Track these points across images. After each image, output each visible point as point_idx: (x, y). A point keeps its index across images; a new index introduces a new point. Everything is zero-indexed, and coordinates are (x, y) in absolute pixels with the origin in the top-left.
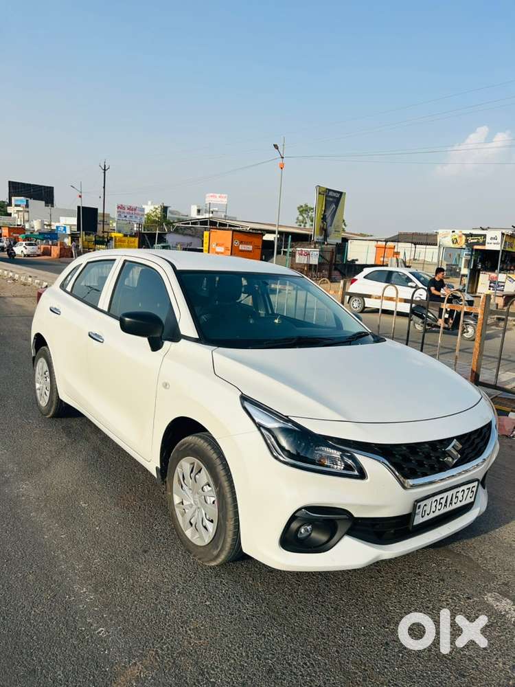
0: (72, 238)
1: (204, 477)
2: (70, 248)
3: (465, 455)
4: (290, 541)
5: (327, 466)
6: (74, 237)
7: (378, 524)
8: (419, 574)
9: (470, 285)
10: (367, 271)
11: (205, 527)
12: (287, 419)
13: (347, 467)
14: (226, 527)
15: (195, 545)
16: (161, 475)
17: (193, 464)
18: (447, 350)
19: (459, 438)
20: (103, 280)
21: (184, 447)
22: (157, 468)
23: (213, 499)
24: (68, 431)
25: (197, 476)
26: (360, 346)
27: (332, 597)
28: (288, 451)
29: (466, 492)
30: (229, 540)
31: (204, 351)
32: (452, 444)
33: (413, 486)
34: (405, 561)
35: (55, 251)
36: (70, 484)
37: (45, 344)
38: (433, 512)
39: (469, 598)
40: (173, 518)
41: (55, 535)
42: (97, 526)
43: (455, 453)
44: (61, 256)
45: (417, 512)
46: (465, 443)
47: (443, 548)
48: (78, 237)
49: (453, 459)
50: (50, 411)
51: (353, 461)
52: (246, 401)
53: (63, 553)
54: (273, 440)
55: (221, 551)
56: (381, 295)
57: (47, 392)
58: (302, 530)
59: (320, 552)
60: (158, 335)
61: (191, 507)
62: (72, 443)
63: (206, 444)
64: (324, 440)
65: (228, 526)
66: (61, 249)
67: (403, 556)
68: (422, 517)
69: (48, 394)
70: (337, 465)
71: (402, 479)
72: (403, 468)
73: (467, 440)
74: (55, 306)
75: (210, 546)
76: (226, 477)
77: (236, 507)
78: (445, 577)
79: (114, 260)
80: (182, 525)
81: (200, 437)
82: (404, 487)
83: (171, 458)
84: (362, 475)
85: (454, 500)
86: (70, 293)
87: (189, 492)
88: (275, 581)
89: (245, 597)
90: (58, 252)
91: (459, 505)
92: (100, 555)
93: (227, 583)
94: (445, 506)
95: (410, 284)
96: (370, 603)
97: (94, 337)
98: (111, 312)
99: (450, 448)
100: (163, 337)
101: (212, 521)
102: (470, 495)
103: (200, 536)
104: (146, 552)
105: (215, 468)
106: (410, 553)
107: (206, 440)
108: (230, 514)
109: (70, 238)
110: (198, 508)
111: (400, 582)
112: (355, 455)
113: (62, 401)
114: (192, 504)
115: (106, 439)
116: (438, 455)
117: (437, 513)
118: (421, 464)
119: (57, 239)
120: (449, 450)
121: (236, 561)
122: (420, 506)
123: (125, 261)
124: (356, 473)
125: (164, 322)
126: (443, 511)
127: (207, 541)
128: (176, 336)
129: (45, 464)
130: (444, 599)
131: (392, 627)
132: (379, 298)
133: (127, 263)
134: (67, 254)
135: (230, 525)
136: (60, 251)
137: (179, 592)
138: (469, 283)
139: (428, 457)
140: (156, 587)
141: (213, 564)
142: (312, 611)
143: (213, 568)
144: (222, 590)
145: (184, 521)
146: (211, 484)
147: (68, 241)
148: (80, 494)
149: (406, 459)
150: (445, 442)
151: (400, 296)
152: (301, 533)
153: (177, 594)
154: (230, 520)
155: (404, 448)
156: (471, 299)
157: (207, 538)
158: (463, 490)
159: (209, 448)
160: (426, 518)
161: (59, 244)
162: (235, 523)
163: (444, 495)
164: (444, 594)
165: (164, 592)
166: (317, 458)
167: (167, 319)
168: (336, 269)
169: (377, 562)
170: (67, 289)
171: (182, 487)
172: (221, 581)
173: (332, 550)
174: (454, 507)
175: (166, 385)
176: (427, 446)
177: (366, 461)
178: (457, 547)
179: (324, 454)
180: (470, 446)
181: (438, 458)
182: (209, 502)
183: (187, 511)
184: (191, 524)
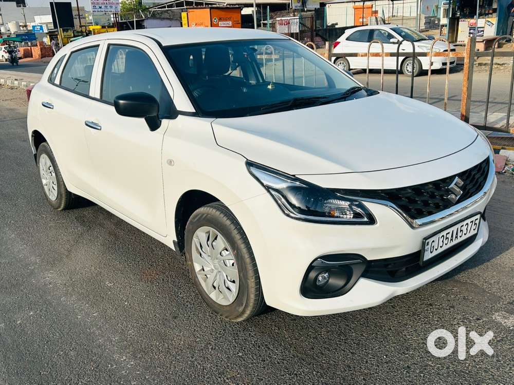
0: (50, 36)
1: (221, 242)
2: (50, 48)
3: (467, 191)
4: (310, 289)
5: (337, 217)
6: (52, 35)
7: (390, 264)
8: (431, 305)
9: (450, 34)
10: (348, 33)
11: (228, 288)
12: (294, 178)
13: (357, 215)
14: (248, 285)
15: (220, 305)
16: (179, 247)
17: (208, 232)
18: (434, 101)
19: (461, 175)
20: (90, 69)
21: (197, 218)
22: (174, 241)
23: (232, 262)
24: (82, 221)
25: (214, 243)
26: (355, 100)
27: (354, 334)
28: (299, 208)
29: (470, 225)
30: (252, 296)
31: (203, 124)
32: (454, 182)
33: (421, 226)
34: (417, 296)
35: (36, 52)
36: (93, 268)
37: (43, 140)
38: (441, 247)
39: (478, 319)
40: (196, 284)
41: (88, 315)
42: (126, 302)
43: (458, 190)
44: (43, 56)
45: (426, 248)
46: (466, 179)
47: (450, 279)
48: (57, 35)
49: (456, 196)
50: (60, 204)
51: (361, 209)
52: (252, 166)
53: (98, 329)
54: (283, 200)
55: (246, 306)
56: (367, 52)
57: (54, 186)
58: (320, 278)
59: (339, 296)
60: (155, 114)
61: (212, 272)
62: (88, 231)
63: (218, 213)
64: (332, 193)
65: (249, 284)
66: (41, 49)
67: (414, 291)
68: (431, 252)
69: (56, 188)
70: (346, 214)
71: (409, 219)
72: (410, 210)
73: (468, 177)
74: (46, 101)
75: (235, 304)
76: (241, 240)
77: (255, 265)
78: (455, 304)
79: (98, 46)
80: (205, 290)
81: (212, 207)
82: (412, 227)
83: (186, 230)
84: (372, 221)
85: (460, 234)
86: (60, 86)
87: (209, 259)
88: (299, 328)
89: (273, 344)
90: (39, 52)
91: (464, 238)
92: (133, 326)
93: (255, 335)
94: (452, 240)
95: (392, 40)
96: (389, 335)
97: (91, 125)
98: (103, 99)
99: (452, 185)
100: (160, 116)
101: (234, 282)
102: (474, 227)
103: (224, 297)
104: (175, 318)
105: (231, 233)
106: (420, 288)
107: (218, 209)
108: (251, 273)
109: (48, 37)
110: (219, 272)
111: (414, 314)
112: (363, 202)
113: (70, 193)
114: (213, 270)
115: (120, 223)
116: (442, 193)
117: (445, 248)
118: (426, 204)
119: (35, 39)
120: (452, 188)
121: (260, 314)
122: (428, 243)
123: (109, 45)
124: (366, 219)
125: (158, 100)
126: (450, 245)
127: (232, 299)
128: (172, 113)
129: (66, 253)
130: (455, 323)
131: (411, 353)
132: (365, 55)
133: (111, 47)
134: (48, 53)
135: (252, 283)
136: (41, 52)
137: (212, 349)
138: (449, 33)
139: (433, 196)
140: (190, 347)
141: (240, 320)
142: (336, 349)
143: (241, 323)
144: (251, 341)
145: (207, 285)
146: (229, 248)
147: (47, 40)
148: (104, 275)
149: (412, 201)
150: (448, 181)
151: (385, 51)
152: (319, 281)
153: (210, 350)
154: (250, 278)
155: (409, 191)
156: (453, 48)
157: (231, 297)
158: (467, 224)
159: (222, 215)
160: (435, 253)
161: (38, 44)
162: (256, 280)
163: (450, 230)
164: (455, 318)
165: (199, 351)
166: (327, 210)
167: (161, 98)
168: (317, 35)
169: (391, 299)
170: (55, 82)
171: (201, 255)
172: (250, 334)
173: (349, 292)
174: (460, 240)
175: (170, 162)
176: (431, 186)
177: (374, 208)
178: (462, 276)
179: (333, 206)
180: (471, 181)
181: (442, 196)
182: (228, 265)
183: (208, 276)
184: (215, 288)
